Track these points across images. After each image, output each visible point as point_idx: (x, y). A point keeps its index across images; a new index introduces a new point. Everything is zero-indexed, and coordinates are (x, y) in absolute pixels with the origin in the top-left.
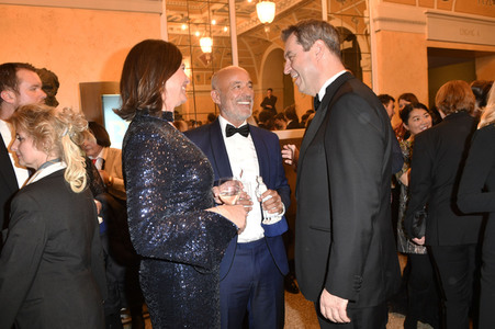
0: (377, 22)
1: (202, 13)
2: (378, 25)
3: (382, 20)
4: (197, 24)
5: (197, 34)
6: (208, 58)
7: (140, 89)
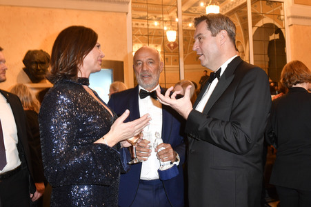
0: (290, 19)
1: (168, 13)
2: (291, 21)
3: (293, 17)
4: (166, 21)
5: (165, 28)
6: (172, 45)
7: (61, 60)
